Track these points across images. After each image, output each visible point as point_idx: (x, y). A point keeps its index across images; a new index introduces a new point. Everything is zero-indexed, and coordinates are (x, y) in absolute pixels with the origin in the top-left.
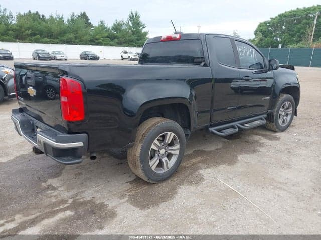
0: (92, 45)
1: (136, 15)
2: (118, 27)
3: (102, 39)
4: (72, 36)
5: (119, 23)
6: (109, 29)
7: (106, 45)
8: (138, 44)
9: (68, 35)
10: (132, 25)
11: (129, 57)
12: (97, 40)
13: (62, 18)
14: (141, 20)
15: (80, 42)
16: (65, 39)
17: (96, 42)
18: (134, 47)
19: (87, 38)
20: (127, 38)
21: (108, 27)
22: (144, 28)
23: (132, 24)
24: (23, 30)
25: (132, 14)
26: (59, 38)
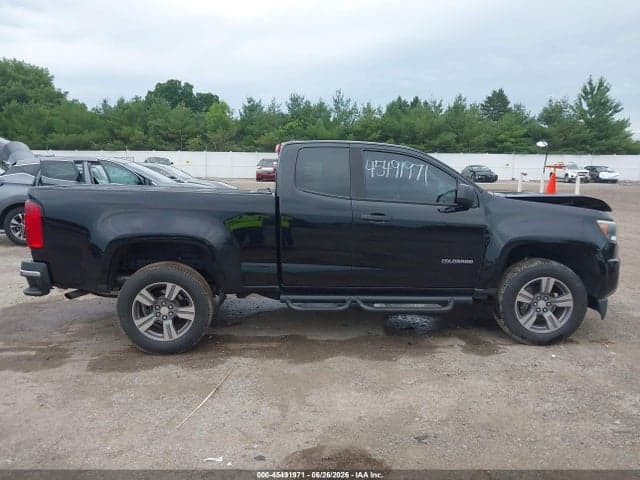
0: (490, 152)
1: (601, 84)
2: (553, 115)
3: (512, 140)
4: (450, 136)
5: (556, 105)
6: (533, 119)
7: (518, 152)
8: (597, 148)
9: (442, 135)
10: (586, 108)
11: (567, 175)
12: (502, 142)
13: (440, 105)
14: (611, 95)
15: (466, 147)
16: (436, 142)
17: (500, 145)
18: (585, 154)
19: (482, 138)
20: (571, 136)
21: (532, 116)
22: (616, 111)
23: (588, 105)
24: (369, 131)
25: (590, 83)
26: (427, 141)
